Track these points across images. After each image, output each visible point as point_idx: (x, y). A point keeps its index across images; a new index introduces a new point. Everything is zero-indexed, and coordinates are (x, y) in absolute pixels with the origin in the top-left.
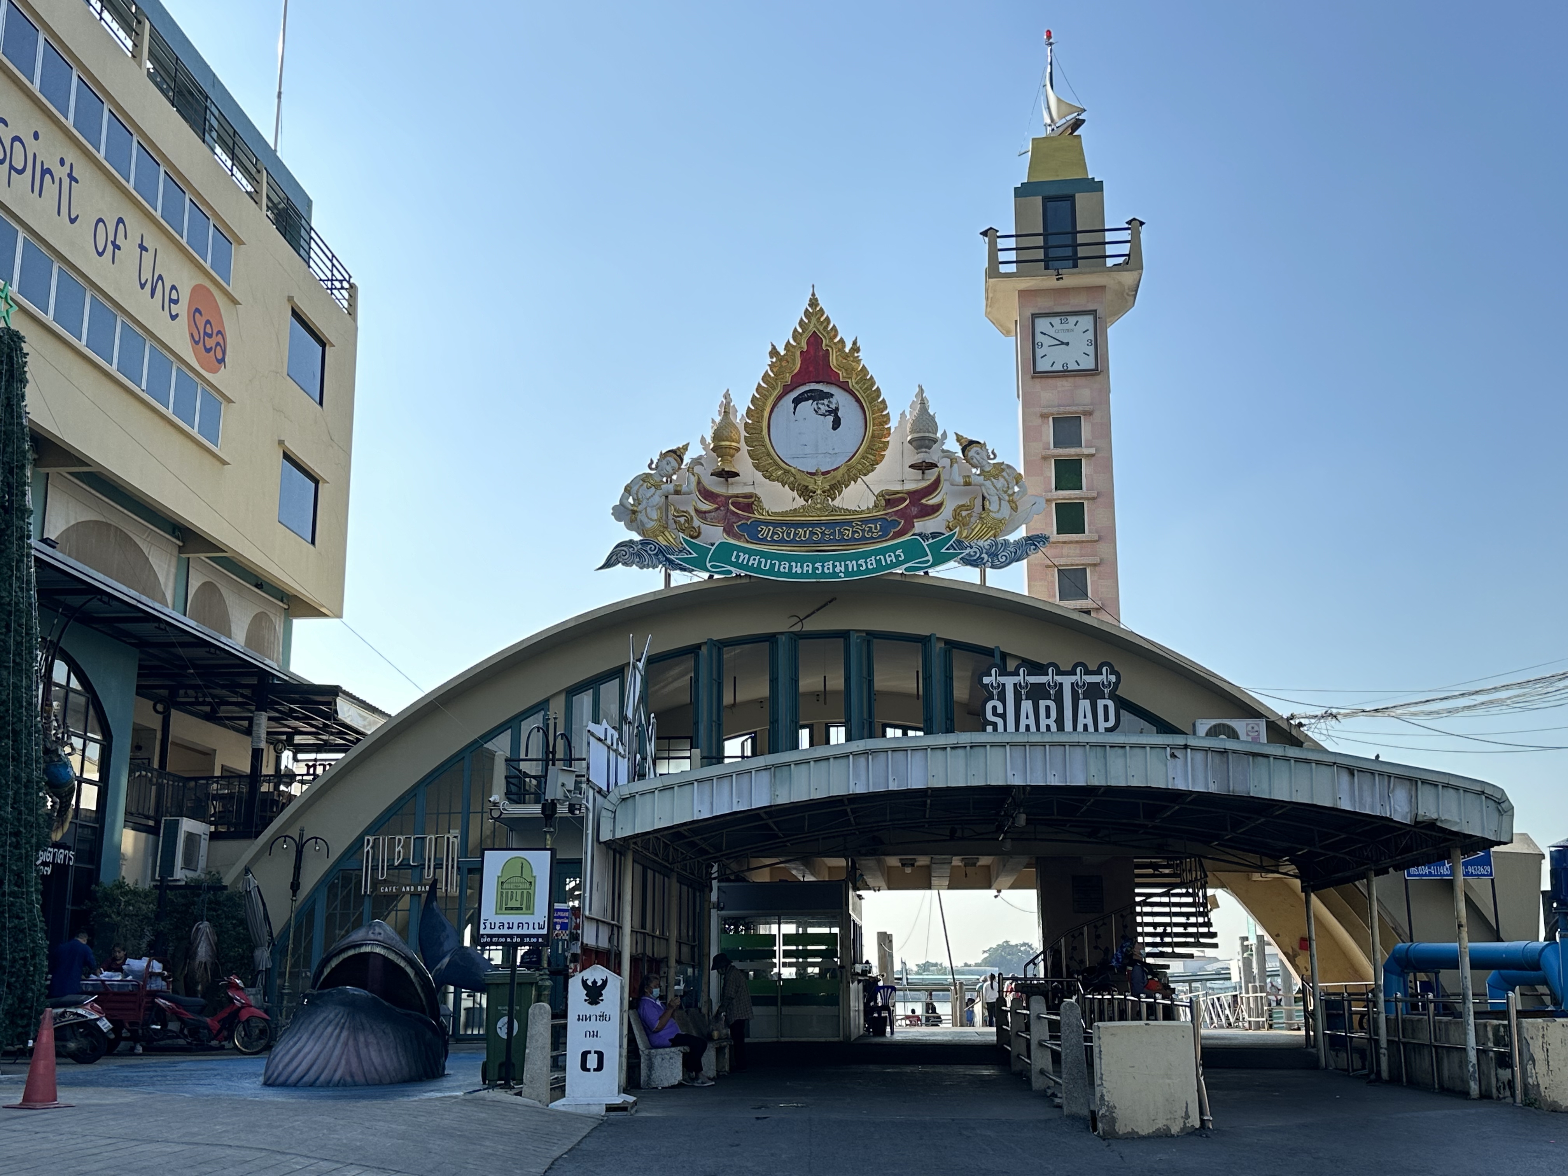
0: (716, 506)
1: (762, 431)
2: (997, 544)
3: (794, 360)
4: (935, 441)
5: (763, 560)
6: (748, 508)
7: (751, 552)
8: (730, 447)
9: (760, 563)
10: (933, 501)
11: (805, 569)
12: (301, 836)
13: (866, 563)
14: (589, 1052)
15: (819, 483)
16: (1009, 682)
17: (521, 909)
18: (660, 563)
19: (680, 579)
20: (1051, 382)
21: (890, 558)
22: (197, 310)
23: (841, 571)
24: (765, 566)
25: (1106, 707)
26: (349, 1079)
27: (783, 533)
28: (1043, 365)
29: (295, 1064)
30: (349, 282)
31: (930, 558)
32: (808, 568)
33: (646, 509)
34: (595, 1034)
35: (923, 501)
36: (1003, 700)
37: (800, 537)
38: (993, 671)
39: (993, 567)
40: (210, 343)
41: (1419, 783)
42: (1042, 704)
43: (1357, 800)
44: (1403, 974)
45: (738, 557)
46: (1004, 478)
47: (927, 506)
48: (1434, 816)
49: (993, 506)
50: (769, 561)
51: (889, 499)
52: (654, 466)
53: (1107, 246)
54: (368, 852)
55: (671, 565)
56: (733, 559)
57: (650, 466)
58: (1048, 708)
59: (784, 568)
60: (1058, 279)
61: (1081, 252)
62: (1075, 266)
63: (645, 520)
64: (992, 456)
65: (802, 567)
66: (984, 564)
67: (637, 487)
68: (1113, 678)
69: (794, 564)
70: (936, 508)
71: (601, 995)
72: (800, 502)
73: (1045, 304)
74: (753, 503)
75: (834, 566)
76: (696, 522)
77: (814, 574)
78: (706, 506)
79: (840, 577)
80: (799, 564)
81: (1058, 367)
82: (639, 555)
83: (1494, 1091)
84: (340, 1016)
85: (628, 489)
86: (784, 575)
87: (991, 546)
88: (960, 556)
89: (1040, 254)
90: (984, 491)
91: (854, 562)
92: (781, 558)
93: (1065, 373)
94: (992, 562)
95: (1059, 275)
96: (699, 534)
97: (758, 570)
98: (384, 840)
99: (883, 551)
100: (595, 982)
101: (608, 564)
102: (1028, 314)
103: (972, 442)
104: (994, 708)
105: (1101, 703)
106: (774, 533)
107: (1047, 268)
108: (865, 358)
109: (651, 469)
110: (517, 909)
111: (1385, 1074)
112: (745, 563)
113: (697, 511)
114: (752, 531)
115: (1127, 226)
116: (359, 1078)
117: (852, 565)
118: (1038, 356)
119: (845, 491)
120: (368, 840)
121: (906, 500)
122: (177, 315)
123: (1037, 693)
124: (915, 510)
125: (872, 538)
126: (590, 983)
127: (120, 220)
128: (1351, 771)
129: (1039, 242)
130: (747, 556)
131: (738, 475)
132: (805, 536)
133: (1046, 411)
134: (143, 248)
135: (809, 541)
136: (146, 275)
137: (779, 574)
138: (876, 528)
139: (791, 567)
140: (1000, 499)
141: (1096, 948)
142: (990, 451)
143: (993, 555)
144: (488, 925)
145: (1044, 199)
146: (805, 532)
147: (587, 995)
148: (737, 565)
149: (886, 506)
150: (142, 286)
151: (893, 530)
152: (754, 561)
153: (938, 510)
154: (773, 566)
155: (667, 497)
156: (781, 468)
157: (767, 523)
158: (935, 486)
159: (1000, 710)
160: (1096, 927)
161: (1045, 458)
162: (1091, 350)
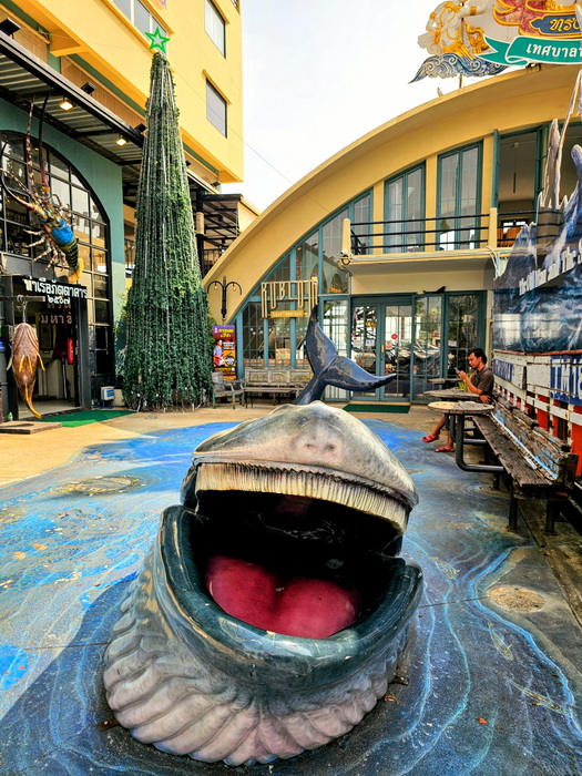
0: (514, 7)
5: (554, 49)
6: (542, 5)
7: (544, 43)
9: (551, 51)
12: (225, 281)
24: (556, 54)
27: (572, 23)
33: (446, 30)
45: (532, 48)
50: (559, 49)
54: (264, 292)
55: (465, 71)
56: (528, 51)
59: (573, 53)
63: (446, 40)
67: (440, 13)
74: (546, 1)
78: (504, 9)
85: (433, 17)
86: (573, 59)
92: (570, 45)
97: (549, 57)
98: (272, 285)
101: (418, 78)
106: (563, 25)
112: (538, 53)
114: (545, 25)
120: (264, 285)
130: (540, 47)
137: (569, 59)
148: (532, 56)
152: (546, 51)
154: (563, 53)
155: (463, 19)
157: (558, 17)
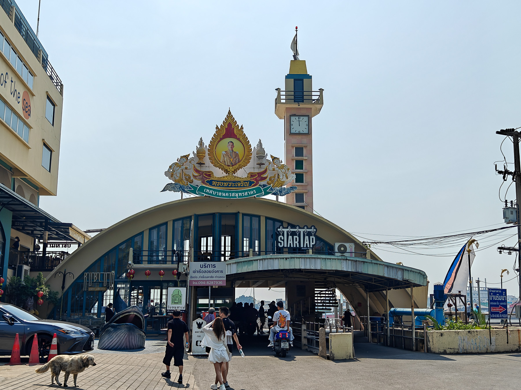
0: (199, 174)
1: (213, 152)
2: (282, 189)
3: (223, 130)
4: (264, 157)
6: (209, 175)
7: (210, 189)
8: (202, 156)
9: (213, 192)
10: (264, 176)
11: (226, 195)
12: (65, 272)
13: (245, 194)
14: (198, 341)
15: (231, 169)
16: (285, 230)
17: (178, 303)
18: (180, 190)
19: (186, 196)
20: (295, 136)
21: (252, 192)
22: (24, 100)
23: (237, 196)
24: (214, 194)
25: (313, 239)
26: (126, 348)
27: (220, 184)
28: (293, 131)
29: (111, 343)
30: (61, 83)
31: (263, 193)
32: (227, 194)
33: (176, 173)
34: (200, 336)
35: (262, 176)
36: (283, 236)
37: (225, 185)
38: (281, 227)
39: (281, 195)
40: (27, 109)
41: (404, 270)
42: (295, 237)
43: (389, 274)
44: (393, 317)
46: (284, 169)
47: (263, 177)
48: (408, 279)
49: (281, 177)
50: (215, 192)
51: (252, 175)
52: (179, 160)
53: (312, 96)
54: (85, 278)
55: (183, 191)
56: (205, 191)
57: (177, 160)
58: (296, 238)
59: (220, 194)
60: (298, 106)
61: (305, 97)
62: (303, 102)
63: (176, 177)
64: (281, 162)
65: (225, 194)
66: (278, 194)
67: (173, 166)
68: (315, 230)
69: (223, 193)
70: (265, 178)
71: (201, 326)
72: (225, 174)
73: (294, 112)
74: (211, 174)
75: (235, 194)
76: (192, 178)
77: (229, 197)
78: (196, 174)
79: (237, 198)
80: (224, 193)
81: (297, 132)
82: (174, 188)
83: (419, 349)
84: (126, 331)
85: (170, 167)
86: (220, 196)
87: (280, 189)
88: (272, 193)
89: (293, 97)
90: (278, 173)
91: (241, 193)
92: (219, 191)
93: (299, 134)
94: (280, 194)
95: (299, 104)
96: (193, 182)
97: (212, 194)
98: (91, 274)
99: (250, 190)
100: (200, 323)
101: (164, 190)
102: (289, 115)
103: (275, 158)
104: (281, 238)
105: (311, 237)
106: (217, 184)
107: (295, 102)
108: (245, 131)
109: (178, 161)
110: (177, 303)
111: (389, 345)
112: (208, 192)
113: (194, 176)
114: (210, 183)
115: (319, 91)
116: (129, 347)
117: (240, 194)
118: (291, 128)
119: (238, 171)
120: (86, 274)
121: (256, 175)
122: (19, 102)
123: (293, 234)
124: (259, 179)
125: (246, 186)
126: (198, 323)
127: (7, 73)
128: (388, 266)
129: (293, 93)
130: (209, 190)
131: (204, 164)
132: (226, 185)
133: (293, 145)
134: (12, 81)
135: (228, 186)
136: (13, 90)
137: (219, 196)
138: (248, 183)
139: (222, 194)
140: (283, 175)
141: (304, 307)
142: (280, 161)
143: (281, 192)
144: (169, 307)
145: (295, 80)
146: (227, 184)
147: (198, 326)
148: (205, 193)
149: (251, 177)
150: (11, 94)
151: (253, 184)
152: (211, 192)
153: (266, 179)
154: (216, 193)
155: (182, 170)
156: (219, 164)
157: (215, 181)
158: (265, 171)
159: (282, 239)
160: (304, 301)
161: (292, 160)
162: (307, 127)
